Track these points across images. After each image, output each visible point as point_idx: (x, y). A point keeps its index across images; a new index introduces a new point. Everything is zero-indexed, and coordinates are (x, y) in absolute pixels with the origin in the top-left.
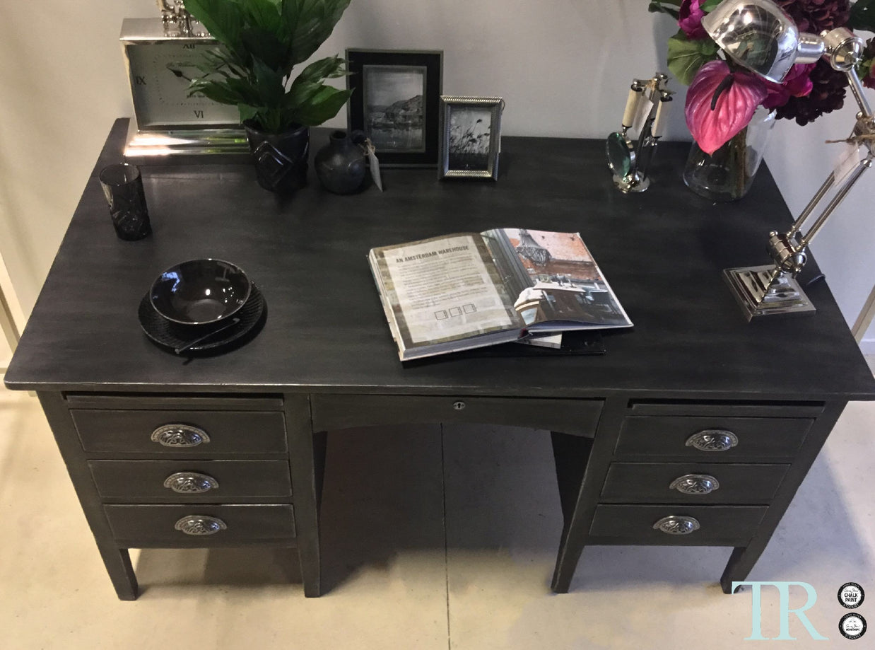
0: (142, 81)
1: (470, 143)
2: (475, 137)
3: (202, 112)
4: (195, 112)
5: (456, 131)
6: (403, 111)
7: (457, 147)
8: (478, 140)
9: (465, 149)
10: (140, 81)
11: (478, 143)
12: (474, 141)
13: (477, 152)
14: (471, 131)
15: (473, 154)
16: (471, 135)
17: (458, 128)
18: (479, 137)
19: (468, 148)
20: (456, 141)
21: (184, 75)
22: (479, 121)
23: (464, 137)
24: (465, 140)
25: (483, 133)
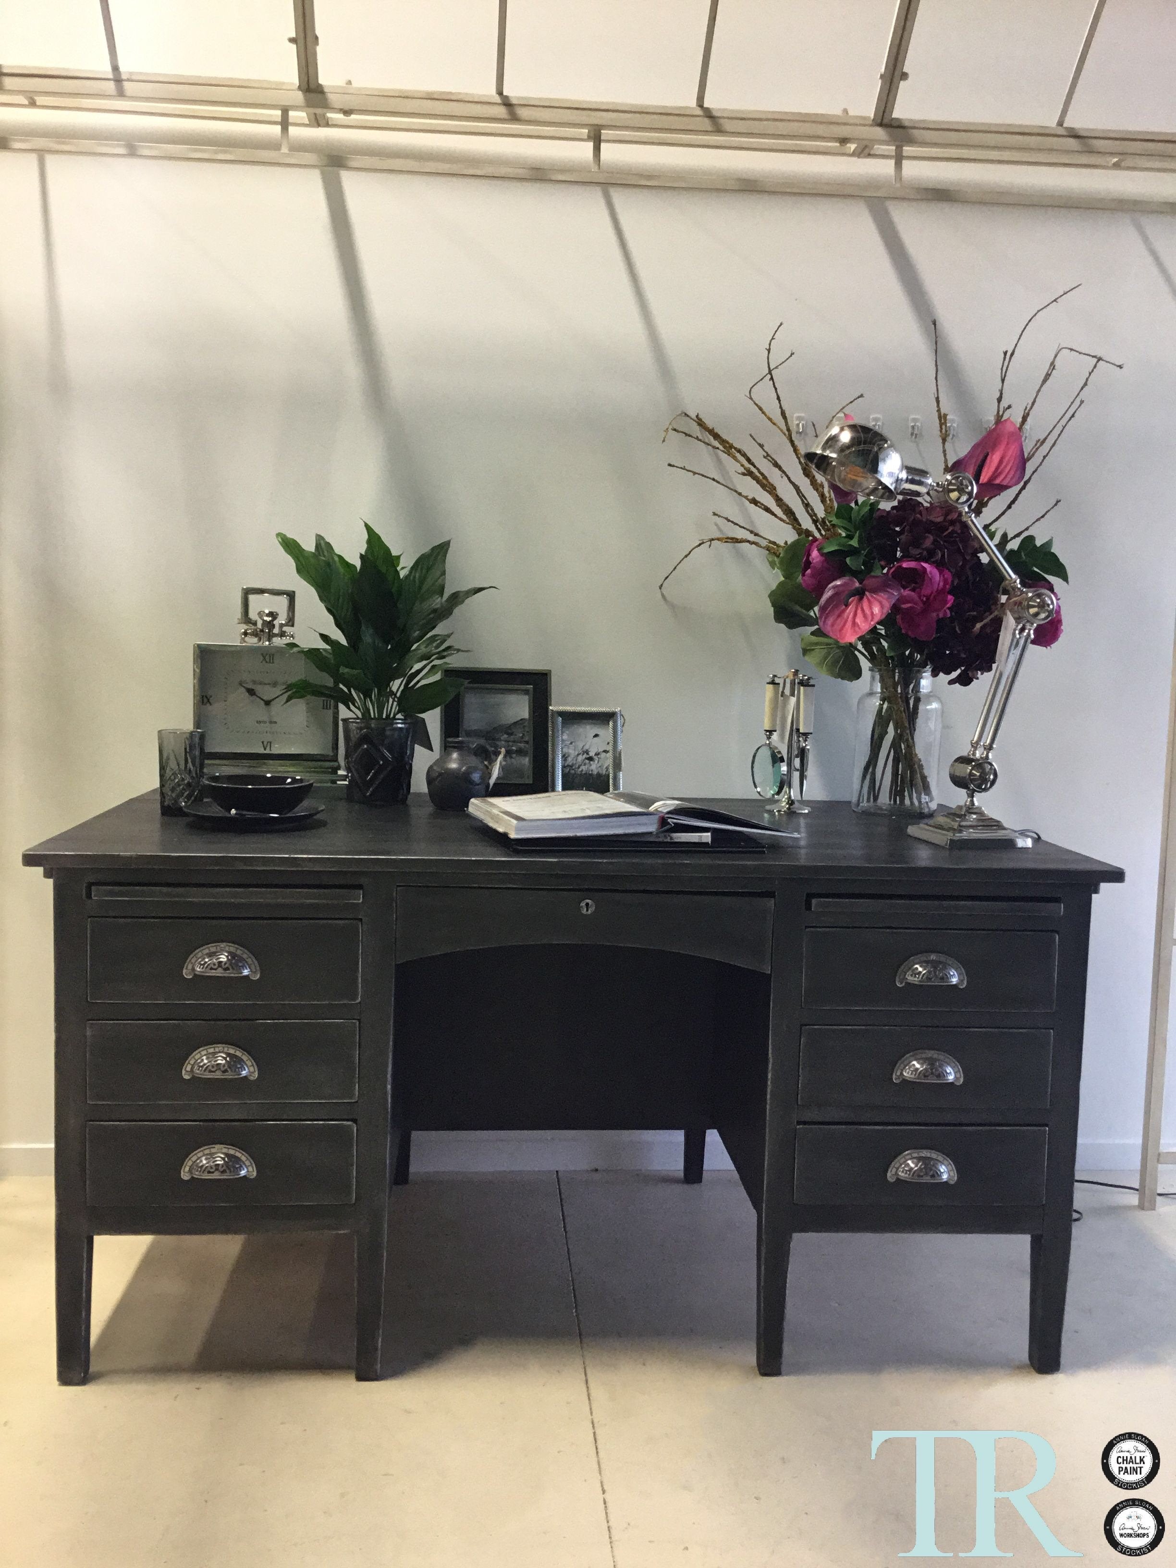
0: (208, 701)
1: (587, 761)
2: (592, 754)
3: (271, 743)
4: (263, 742)
5: (568, 748)
6: (506, 736)
7: (571, 766)
8: (595, 757)
9: (580, 769)
10: (205, 700)
11: (596, 762)
12: (591, 759)
13: (595, 773)
14: (586, 747)
15: (591, 775)
16: (587, 752)
17: (571, 743)
18: (597, 754)
19: (583, 768)
20: (569, 759)
21: (257, 693)
22: (596, 736)
23: (578, 755)
24: (580, 758)
25: (601, 750)
